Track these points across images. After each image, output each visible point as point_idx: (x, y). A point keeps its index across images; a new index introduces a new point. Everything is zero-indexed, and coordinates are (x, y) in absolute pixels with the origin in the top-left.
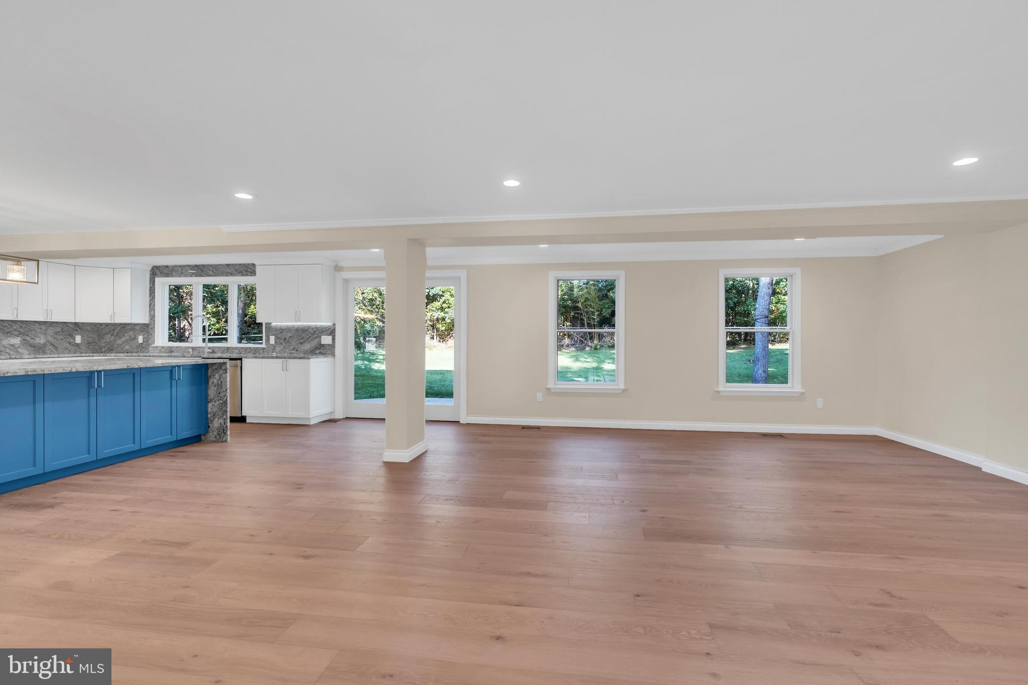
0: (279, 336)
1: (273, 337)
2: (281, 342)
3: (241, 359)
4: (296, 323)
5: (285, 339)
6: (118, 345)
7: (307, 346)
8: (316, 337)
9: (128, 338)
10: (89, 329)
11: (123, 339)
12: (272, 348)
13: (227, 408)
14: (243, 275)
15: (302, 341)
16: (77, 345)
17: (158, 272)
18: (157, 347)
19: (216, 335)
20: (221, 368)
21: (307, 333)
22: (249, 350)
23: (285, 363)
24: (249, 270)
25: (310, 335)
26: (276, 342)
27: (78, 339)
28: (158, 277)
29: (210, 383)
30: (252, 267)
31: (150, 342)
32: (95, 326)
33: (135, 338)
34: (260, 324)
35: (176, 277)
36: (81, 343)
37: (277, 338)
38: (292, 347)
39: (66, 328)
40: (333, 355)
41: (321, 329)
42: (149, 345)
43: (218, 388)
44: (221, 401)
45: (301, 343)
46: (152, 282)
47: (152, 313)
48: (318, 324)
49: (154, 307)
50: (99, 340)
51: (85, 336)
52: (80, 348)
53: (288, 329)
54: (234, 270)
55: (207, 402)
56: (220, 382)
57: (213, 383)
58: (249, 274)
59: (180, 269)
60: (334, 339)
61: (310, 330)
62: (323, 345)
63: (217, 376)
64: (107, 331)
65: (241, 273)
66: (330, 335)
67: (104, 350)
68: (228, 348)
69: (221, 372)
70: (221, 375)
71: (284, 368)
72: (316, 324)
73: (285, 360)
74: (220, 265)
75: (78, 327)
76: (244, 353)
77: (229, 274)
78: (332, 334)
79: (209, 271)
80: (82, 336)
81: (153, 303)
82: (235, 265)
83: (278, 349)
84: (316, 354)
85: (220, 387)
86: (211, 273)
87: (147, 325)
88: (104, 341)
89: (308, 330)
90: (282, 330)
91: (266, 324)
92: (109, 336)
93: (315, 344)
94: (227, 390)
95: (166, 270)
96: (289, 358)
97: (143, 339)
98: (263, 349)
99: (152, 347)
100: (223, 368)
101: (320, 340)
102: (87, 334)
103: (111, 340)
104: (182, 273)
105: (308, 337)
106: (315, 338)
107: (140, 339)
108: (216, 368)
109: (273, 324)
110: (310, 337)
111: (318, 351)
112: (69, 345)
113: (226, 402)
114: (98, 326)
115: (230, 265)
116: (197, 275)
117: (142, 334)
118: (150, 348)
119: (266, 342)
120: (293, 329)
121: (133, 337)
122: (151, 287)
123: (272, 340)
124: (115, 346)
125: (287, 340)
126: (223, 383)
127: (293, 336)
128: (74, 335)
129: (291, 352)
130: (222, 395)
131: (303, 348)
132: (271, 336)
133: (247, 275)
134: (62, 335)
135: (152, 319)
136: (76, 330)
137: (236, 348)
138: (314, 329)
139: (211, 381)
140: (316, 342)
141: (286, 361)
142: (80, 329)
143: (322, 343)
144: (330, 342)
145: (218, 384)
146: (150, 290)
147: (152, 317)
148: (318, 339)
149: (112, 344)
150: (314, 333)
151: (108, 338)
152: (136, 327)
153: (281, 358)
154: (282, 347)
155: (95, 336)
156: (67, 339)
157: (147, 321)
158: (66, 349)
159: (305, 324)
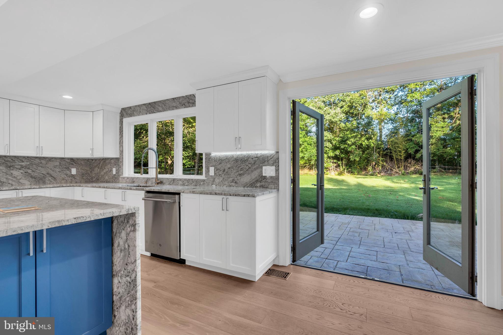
0: (218, 167)
1: (213, 168)
2: (220, 173)
3: (179, 194)
4: (235, 153)
5: (224, 171)
6: (102, 176)
7: (246, 179)
8: (257, 168)
9: (107, 170)
10: (83, 163)
11: (105, 171)
12: (212, 180)
13: (136, 292)
14: (186, 107)
15: (242, 172)
16: (73, 176)
17: (125, 114)
18: (124, 178)
19: (189, 168)
20: (128, 222)
21: (247, 163)
22: (191, 182)
23: (225, 200)
24: (191, 101)
25: (250, 166)
26: (215, 174)
27: (74, 171)
28: (125, 118)
29: (116, 245)
30: (193, 98)
31: (120, 173)
32: (88, 161)
33: (111, 170)
34: (201, 154)
35: (136, 116)
36: (76, 174)
37: (216, 170)
38: (231, 179)
39: (64, 163)
40: (277, 188)
41: (263, 158)
42: (119, 176)
43: (125, 256)
44: (128, 279)
45: (240, 175)
46: (121, 123)
47: (121, 149)
48: (260, 152)
49: (123, 144)
50: (91, 172)
51: (80, 169)
52: (75, 178)
53: (227, 160)
54: (178, 103)
55: (113, 276)
56: (127, 246)
57: (119, 245)
58: (191, 105)
59: (139, 108)
60: (277, 170)
61: (250, 159)
62: (265, 177)
63: (123, 234)
64: (96, 164)
65: (184, 106)
66: (273, 165)
67: (94, 179)
68: (174, 180)
69: (129, 229)
70: (129, 234)
71: (225, 208)
72: (257, 152)
73: (225, 197)
74: (167, 100)
75: (73, 161)
76: (187, 184)
77: (174, 108)
78: (275, 164)
79: (159, 107)
80: (77, 169)
81: (122, 141)
82: (179, 98)
83: (217, 181)
84: (256, 187)
85: (127, 253)
86: (160, 109)
87: (117, 159)
88: (94, 173)
89: (247, 160)
90: (221, 161)
91: (206, 154)
92: (97, 168)
93: (256, 176)
94: (135, 261)
95: (129, 111)
96: (230, 195)
97: (116, 171)
98: (204, 181)
99: (121, 177)
100: (131, 222)
101: (262, 172)
102: (81, 167)
103: (98, 172)
104: (140, 112)
105: (247, 168)
106: (255, 169)
107: (114, 171)
108: (122, 222)
109: (213, 154)
110: (250, 168)
111: (258, 185)
112: (66, 176)
113: (135, 280)
114: (90, 161)
115: (175, 98)
116: (151, 112)
117: (115, 166)
118: (120, 179)
119: (206, 173)
120: (232, 159)
121: (110, 169)
122: (120, 127)
123: (212, 170)
124: (100, 177)
125: (226, 171)
126: (131, 248)
127: (232, 167)
128: (70, 168)
129: (231, 184)
130: (130, 268)
131: (242, 180)
132: (210, 168)
133: (190, 107)
134: (60, 168)
135: (121, 154)
136: (72, 164)
137: (180, 180)
138: (254, 159)
139: (117, 242)
140: (257, 174)
141: (227, 199)
142: (75, 163)
143: (264, 175)
144: (273, 174)
145: (125, 248)
146: (120, 129)
147: (121, 152)
148: (259, 170)
149: (98, 175)
150: (254, 163)
151: (97, 170)
152: (112, 161)
153: (221, 194)
154: (221, 179)
155: (88, 169)
156: (64, 172)
157: (118, 156)
158: (63, 179)
159: (245, 153)
